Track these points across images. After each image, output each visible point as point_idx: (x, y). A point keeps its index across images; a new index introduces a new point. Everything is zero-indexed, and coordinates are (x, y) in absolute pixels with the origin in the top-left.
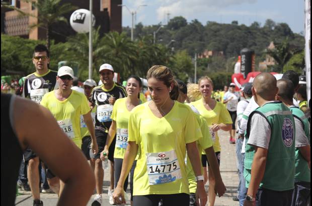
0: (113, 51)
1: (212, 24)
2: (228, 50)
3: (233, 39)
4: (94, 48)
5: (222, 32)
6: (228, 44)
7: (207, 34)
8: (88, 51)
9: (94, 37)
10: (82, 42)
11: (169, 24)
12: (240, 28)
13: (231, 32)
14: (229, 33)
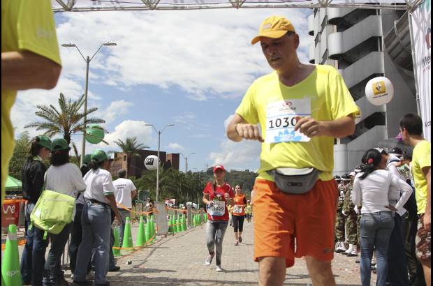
0: (174, 181)
1: (233, 171)
2: (243, 187)
3: (246, 181)
4: (160, 178)
5: (240, 176)
6: (243, 183)
7: (230, 178)
8: (156, 180)
9: (160, 171)
10: (153, 174)
11: (207, 171)
12: (250, 174)
13: (245, 176)
14: (244, 177)
